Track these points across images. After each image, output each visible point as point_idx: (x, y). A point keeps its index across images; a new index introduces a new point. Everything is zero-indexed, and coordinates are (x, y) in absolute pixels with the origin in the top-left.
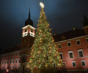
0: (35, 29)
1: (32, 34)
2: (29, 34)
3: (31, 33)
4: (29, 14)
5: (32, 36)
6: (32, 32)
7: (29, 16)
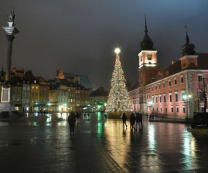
0: (156, 52)
1: (150, 63)
2: (144, 64)
3: (147, 61)
4: (146, 26)
5: (150, 67)
6: (150, 59)
7: (146, 31)
